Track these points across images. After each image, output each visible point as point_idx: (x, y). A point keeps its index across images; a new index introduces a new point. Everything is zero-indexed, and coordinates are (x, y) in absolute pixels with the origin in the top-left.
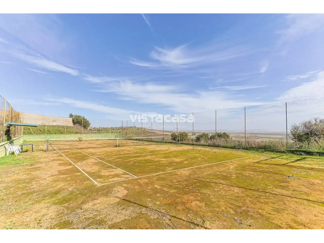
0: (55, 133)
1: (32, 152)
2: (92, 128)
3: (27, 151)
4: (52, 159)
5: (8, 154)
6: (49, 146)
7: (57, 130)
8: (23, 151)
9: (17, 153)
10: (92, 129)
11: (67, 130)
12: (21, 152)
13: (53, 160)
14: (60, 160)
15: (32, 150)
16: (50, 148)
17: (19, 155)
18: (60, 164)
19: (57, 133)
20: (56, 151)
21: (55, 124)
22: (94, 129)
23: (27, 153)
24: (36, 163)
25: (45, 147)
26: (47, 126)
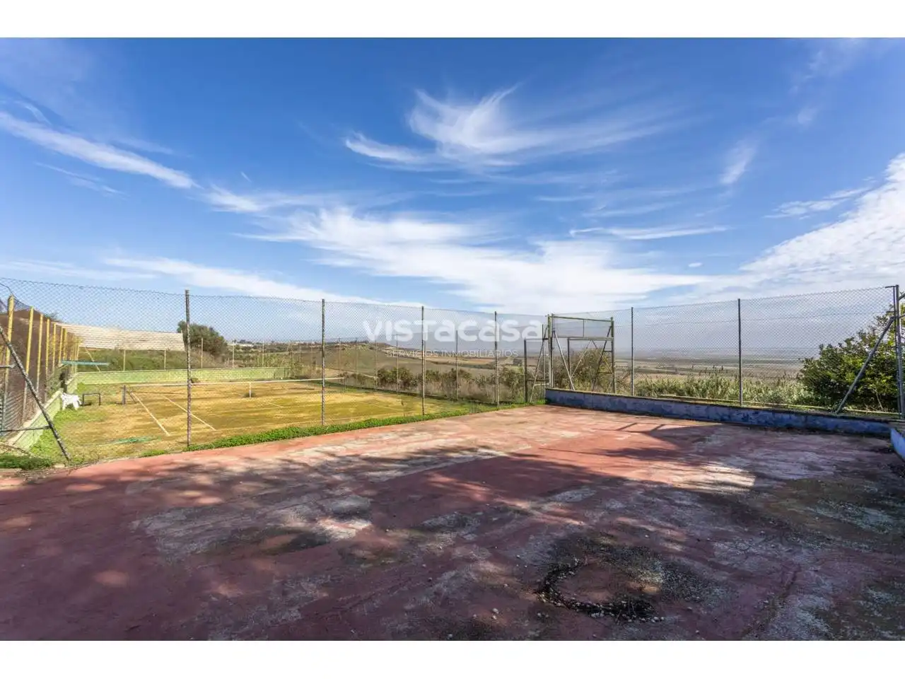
0: (143, 368)
1: (100, 405)
2: (250, 345)
3: (90, 404)
4: (128, 414)
5: (64, 408)
6: (127, 394)
7: (149, 360)
8: (85, 404)
9: (76, 406)
10: (250, 348)
11: (170, 360)
12: (82, 405)
13: (130, 416)
14: (140, 416)
15: (100, 402)
16: (128, 399)
17: (79, 409)
18: (139, 420)
19: (147, 368)
20: (138, 404)
21: (145, 347)
22: (255, 348)
23: (91, 407)
24: (107, 419)
25: (119, 397)
26: (128, 352)
